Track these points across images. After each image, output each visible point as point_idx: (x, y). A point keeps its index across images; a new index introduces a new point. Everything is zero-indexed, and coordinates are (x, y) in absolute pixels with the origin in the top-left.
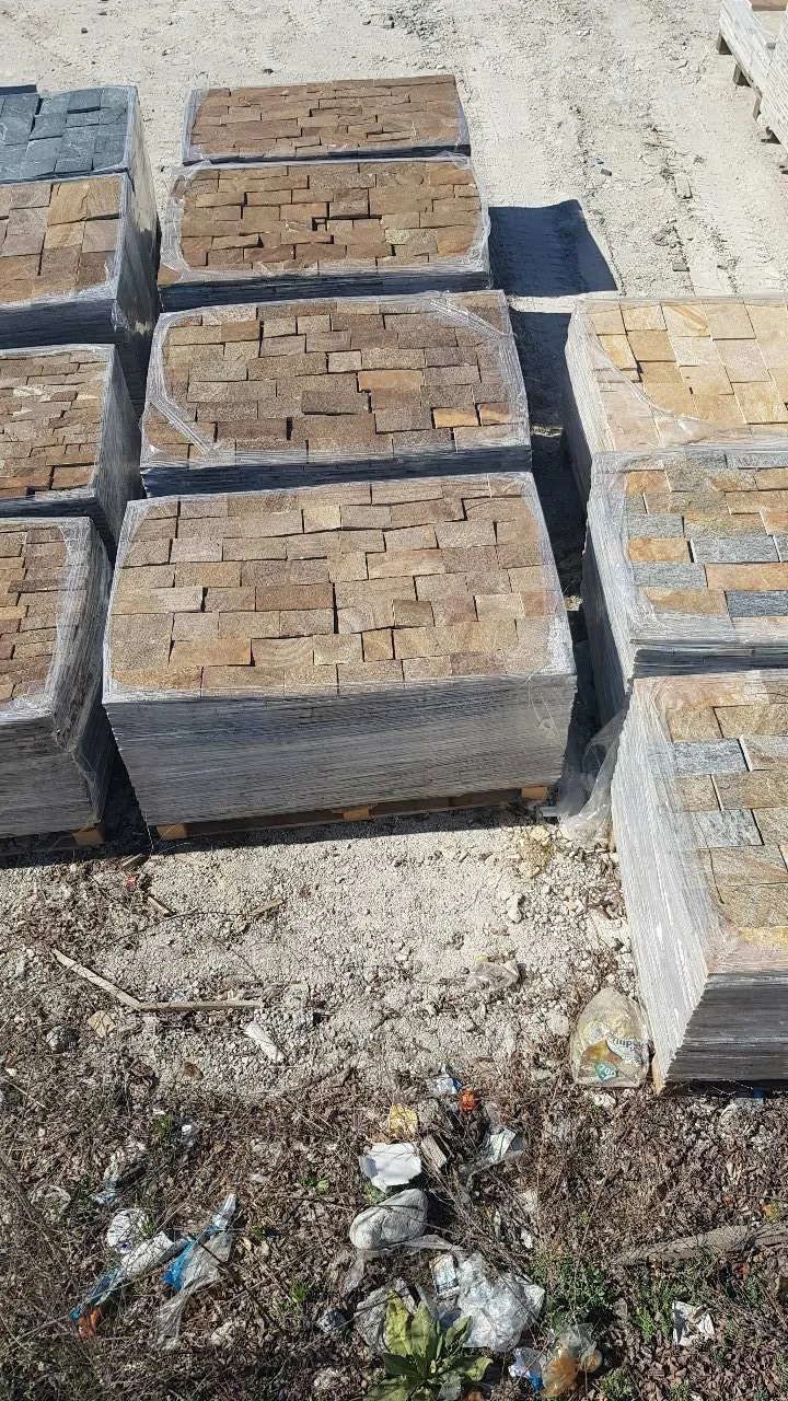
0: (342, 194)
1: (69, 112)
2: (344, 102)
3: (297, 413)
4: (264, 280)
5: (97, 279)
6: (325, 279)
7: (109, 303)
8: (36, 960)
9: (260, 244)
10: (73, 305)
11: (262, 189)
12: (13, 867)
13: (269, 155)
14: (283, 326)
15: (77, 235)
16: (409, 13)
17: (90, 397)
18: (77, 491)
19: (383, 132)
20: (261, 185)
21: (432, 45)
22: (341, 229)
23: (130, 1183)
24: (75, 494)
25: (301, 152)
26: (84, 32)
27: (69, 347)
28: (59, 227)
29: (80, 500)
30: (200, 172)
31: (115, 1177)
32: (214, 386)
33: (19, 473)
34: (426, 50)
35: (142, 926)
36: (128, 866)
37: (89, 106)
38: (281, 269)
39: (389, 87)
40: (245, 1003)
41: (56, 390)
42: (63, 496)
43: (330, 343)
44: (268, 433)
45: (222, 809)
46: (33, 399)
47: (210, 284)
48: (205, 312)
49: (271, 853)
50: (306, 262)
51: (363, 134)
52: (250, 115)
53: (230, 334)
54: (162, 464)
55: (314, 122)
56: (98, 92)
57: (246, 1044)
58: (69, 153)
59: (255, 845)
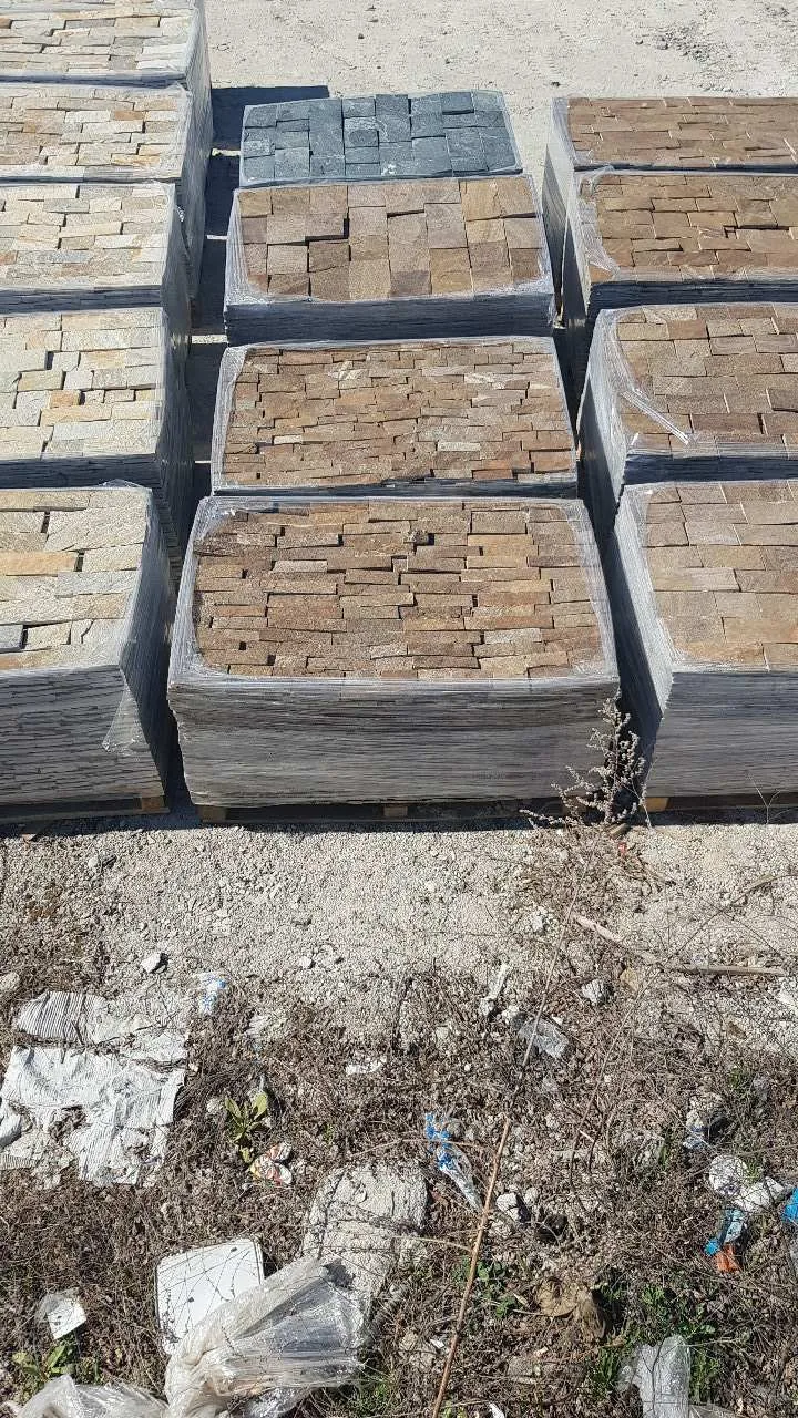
0: (746, 205)
1: (444, 113)
2: (709, 118)
3: (766, 409)
4: (695, 282)
5: (531, 274)
6: (751, 284)
7: (546, 298)
8: (551, 916)
9: (681, 249)
10: (513, 297)
11: (666, 196)
12: (502, 828)
13: (656, 164)
14: (727, 328)
15: (497, 231)
16: (678, 35)
17: (544, 387)
18: (559, 475)
19: (759, 148)
20: (665, 193)
21: (712, 68)
22: (752, 238)
23: (718, 1131)
24: (558, 477)
25: (686, 163)
26: (361, 37)
27: (512, 339)
28: (477, 223)
29: (562, 484)
30: (603, 177)
31: (699, 1124)
32: (676, 380)
33: (500, 456)
34: (707, 72)
35: (645, 890)
36: (617, 834)
37: (458, 109)
38: (709, 273)
39: (746, 106)
40: (766, 970)
41: (507, 378)
42: (547, 479)
43: (780, 345)
44: (741, 427)
45: (720, 785)
46: (487, 388)
47: (644, 285)
48: (646, 310)
49: (747, 831)
50: (732, 268)
51: (741, 149)
52: (618, 125)
53: (677, 333)
54: (647, 452)
55: (687, 134)
56: (467, 95)
57: (781, 1008)
58: (458, 153)
59: (728, 822)
